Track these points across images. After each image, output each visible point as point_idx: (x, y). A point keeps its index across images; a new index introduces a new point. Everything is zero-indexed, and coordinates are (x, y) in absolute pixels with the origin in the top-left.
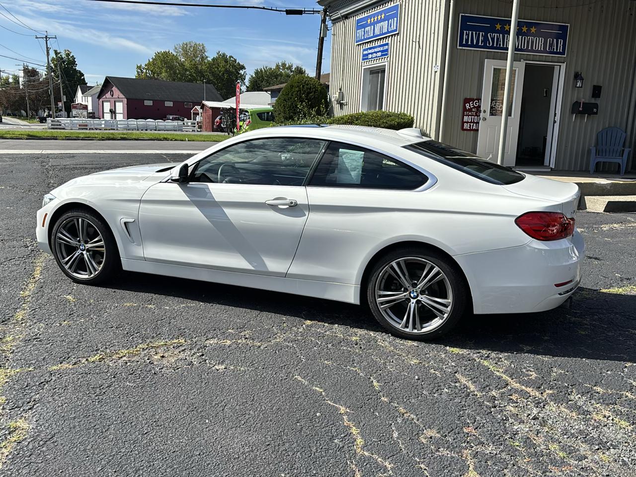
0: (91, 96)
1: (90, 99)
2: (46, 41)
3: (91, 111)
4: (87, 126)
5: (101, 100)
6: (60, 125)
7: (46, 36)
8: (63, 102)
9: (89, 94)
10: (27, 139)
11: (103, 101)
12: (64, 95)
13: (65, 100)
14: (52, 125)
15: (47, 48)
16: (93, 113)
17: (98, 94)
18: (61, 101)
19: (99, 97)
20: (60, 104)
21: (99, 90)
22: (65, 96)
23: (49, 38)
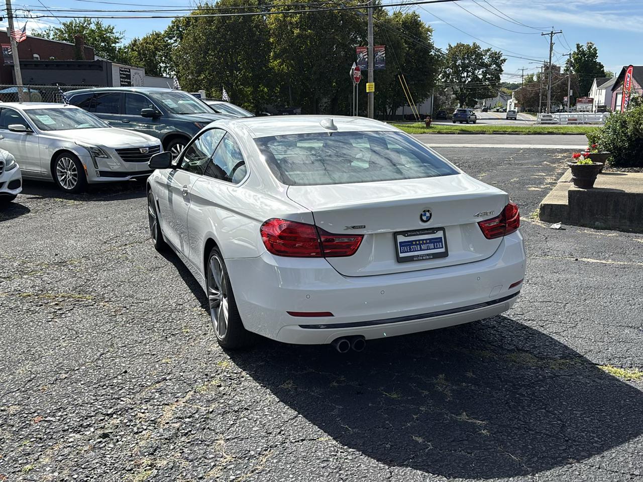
0: (606, 88)
1: (604, 91)
2: (552, 37)
3: (603, 104)
4: (576, 120)
5: (615, 92)
6: (550, 120)
7: (552, 32)
8: (569, 96)
9: (605, 86)
10: (459, 134)
11: (617, 94)
12: (571, 89)
13: (571, 94)
14: (542, 120)
15: (551, 43)
16: (605, 106)
17: (612, 87)
18: (567, 96)
19: (613, 89)
20: (566, 99)
21: (614, 82)
22: (572, 91)
23: (555, 33)
